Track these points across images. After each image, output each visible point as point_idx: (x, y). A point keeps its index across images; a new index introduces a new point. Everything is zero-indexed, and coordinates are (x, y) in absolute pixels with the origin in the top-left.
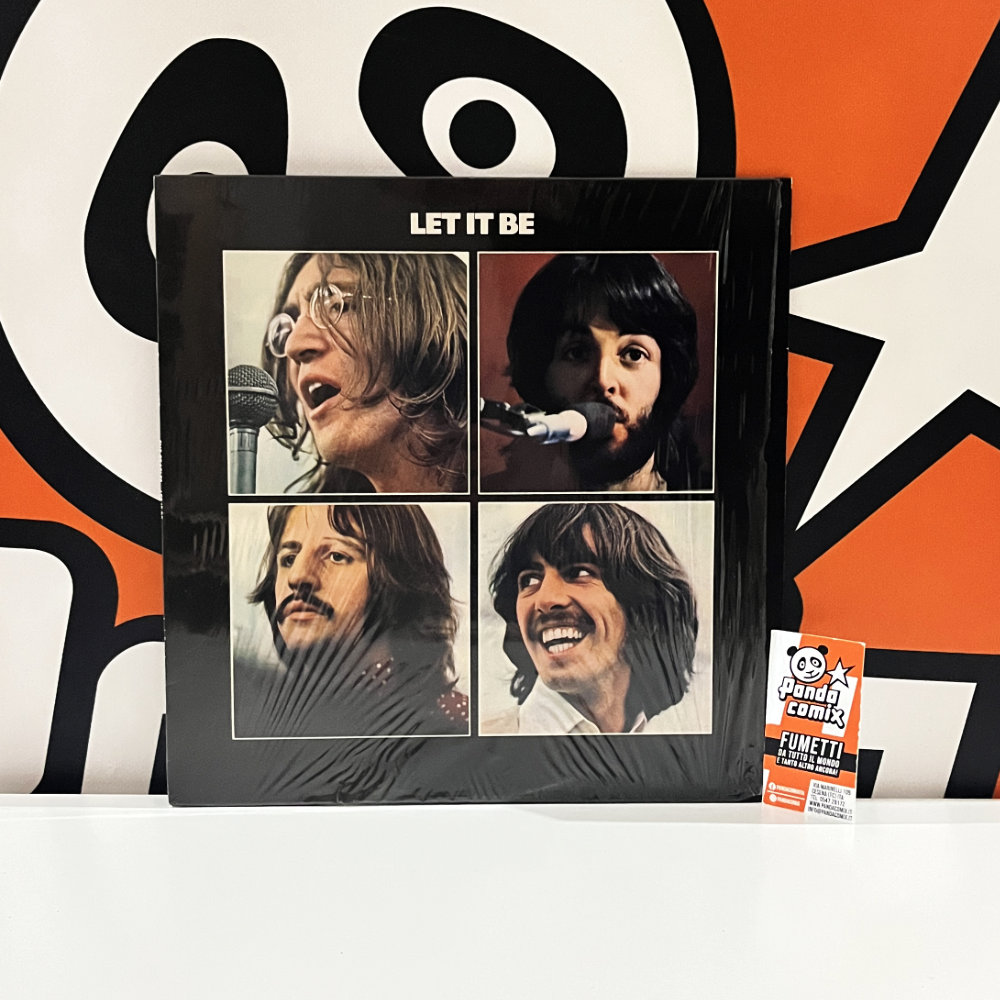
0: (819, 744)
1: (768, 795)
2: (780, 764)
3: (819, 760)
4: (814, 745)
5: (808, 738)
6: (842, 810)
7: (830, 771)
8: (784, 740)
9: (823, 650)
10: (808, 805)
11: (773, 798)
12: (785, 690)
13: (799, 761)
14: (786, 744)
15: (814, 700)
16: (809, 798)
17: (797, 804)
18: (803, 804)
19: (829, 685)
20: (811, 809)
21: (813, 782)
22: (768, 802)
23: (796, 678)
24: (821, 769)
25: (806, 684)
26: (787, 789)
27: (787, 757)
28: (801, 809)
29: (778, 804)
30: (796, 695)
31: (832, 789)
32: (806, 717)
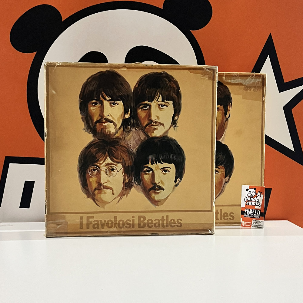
0: (255, 211)
1: (242, 224)
2: (245, 217)
3: (255, 215)
4: (253, 211)
5: (252, 210)
6: (260, 226)
7: (257, 217)
8: (246, 211)
9: (255, 189)
10: (252, 225)
11: (243, 225)
12: (245, 199)
13: (249, 215)
14: (246, 212)
15: (253, 201)
16: (252, 224)
17: (249, 225)
18: (251, 225)
19: (257, 197)
20: (253, 226)
21: (253, 220)
22: (242, 226)
23: (248, 196)
24: (255, 217)
25: (251, 197)
26: (247, 222)
27: (247, 215)
28: (250, 227)
29: (244, 226)
30: (248, 200)
31: (258, 221)
32: (251, 205)
